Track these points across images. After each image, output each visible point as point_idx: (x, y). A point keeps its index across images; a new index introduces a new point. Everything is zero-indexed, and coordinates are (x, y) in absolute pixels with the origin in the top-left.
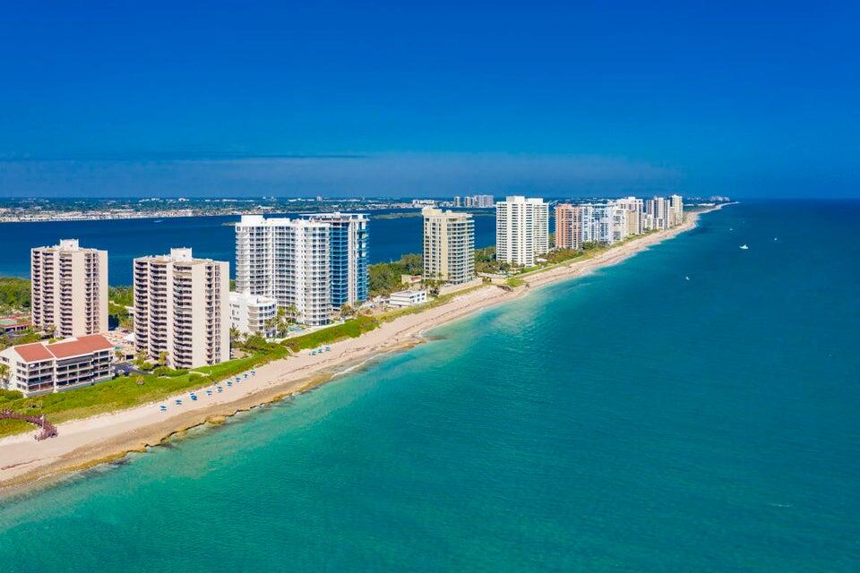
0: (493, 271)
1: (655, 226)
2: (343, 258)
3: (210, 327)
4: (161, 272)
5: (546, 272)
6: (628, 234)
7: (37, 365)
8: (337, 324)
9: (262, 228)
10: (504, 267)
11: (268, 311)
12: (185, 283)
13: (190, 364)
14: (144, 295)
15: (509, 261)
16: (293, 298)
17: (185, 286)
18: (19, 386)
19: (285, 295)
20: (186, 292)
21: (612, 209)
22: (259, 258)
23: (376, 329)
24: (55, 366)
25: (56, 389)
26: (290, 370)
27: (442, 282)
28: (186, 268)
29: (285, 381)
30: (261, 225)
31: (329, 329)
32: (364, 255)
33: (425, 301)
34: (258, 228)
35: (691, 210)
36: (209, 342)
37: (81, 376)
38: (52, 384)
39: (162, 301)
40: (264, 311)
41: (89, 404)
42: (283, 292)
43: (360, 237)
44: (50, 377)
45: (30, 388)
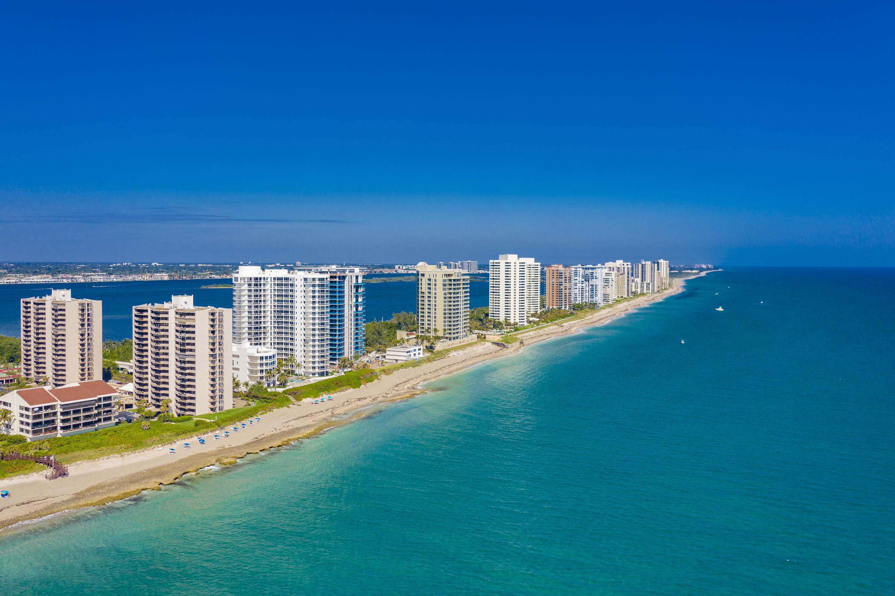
0: (487, 328)
1: (642, 290)
2: (339, 311)
3: (213, 374)
4: (163, 319)
5: (539, 331)
6: (616, 297)
7: (40, 408)
8: (335, 375)
9: (260, 279)
10: (497, 325)
11: (269, 361)
12: (187, 329)
13: (193, 411)
14: (145, 342)
15: (502, 319)
16: (292, 350)
17: (188, 332)
18: (22, 430)
19: (284, 346)
20: (189, 338)
21: (601, 272)
22: (256, 309)
23: (376, 381)
24: (59, 410)
25: (60, 433)
26: (294, 417)
27: (438, 338)
28: (188, 314)
29: (290, 428)
30: (259, 276)
31: (329, 379)
32: (360, 309)
33: (421, 355)
34: (256, 279)
35: (675, 277)
36: (212, 389)
37: (85, 421)
38: (55, 428)
39: (164, 348)
40: (264, 361)
41: (97, 446)
42: (282, 343)
43: (357, 291)
44: (53, 421)
45: (34, 432)
